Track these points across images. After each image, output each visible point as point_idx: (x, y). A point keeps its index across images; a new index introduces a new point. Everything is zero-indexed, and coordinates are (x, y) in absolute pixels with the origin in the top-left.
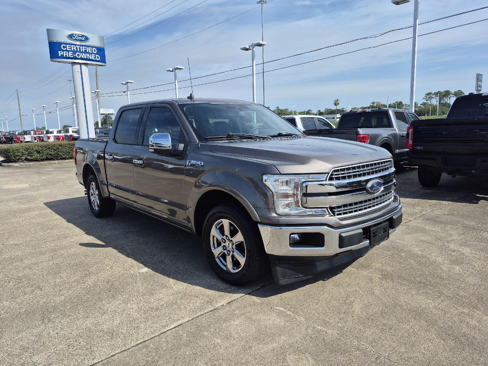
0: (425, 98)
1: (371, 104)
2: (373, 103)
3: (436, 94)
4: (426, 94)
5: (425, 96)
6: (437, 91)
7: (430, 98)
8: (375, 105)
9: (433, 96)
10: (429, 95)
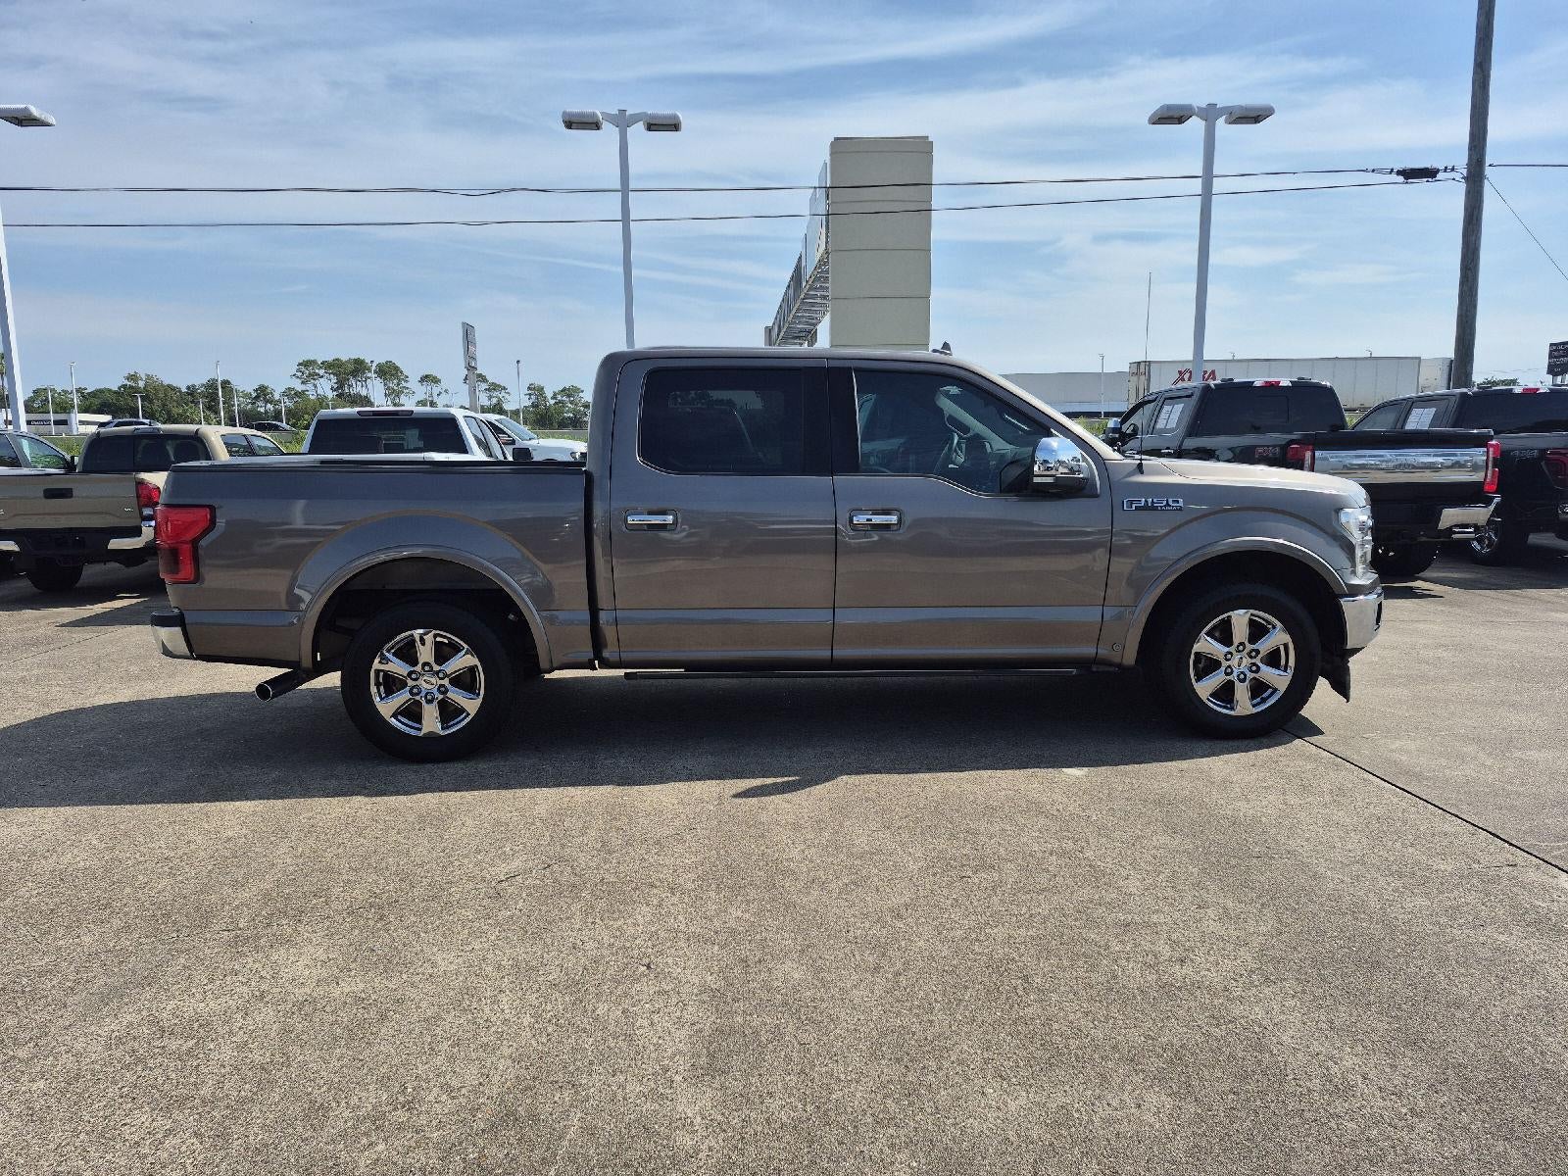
0: (299, 374)
1: (126, 382)
2: (133, 377)
3: (327, 365)
4: (300, 364)
5: (298, 370)
6: (330, 358)
7: (314, 376)
8: (141, 384)
9: (322, 372)
10: (308, 369)
